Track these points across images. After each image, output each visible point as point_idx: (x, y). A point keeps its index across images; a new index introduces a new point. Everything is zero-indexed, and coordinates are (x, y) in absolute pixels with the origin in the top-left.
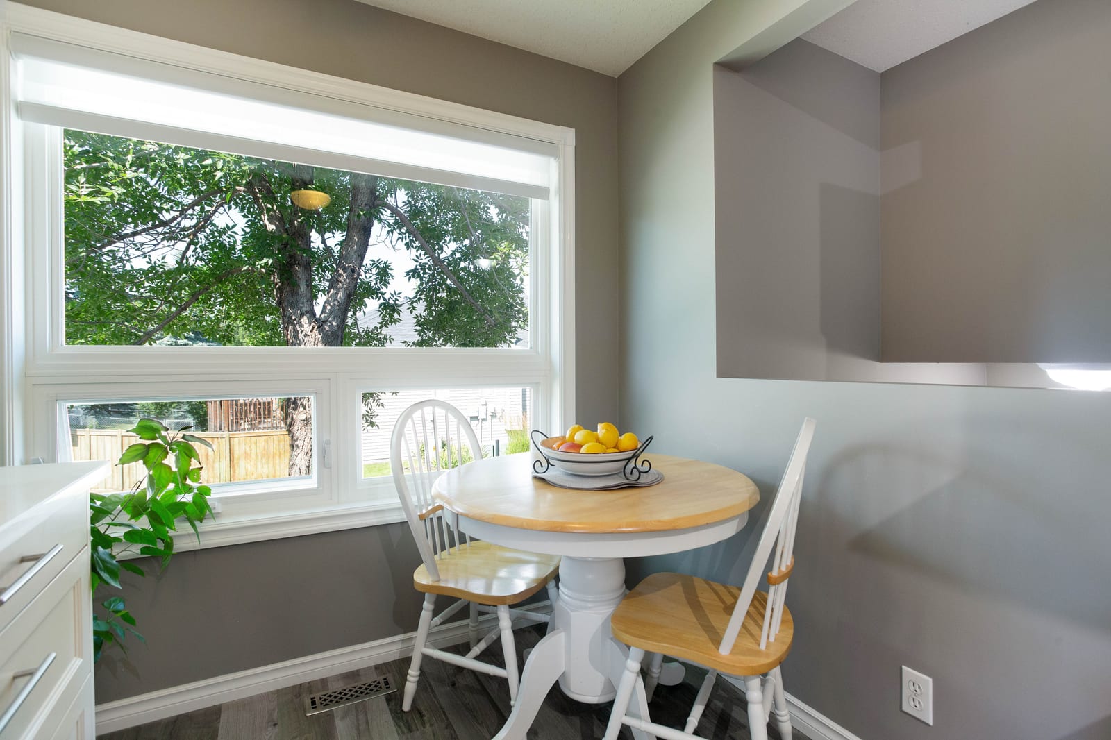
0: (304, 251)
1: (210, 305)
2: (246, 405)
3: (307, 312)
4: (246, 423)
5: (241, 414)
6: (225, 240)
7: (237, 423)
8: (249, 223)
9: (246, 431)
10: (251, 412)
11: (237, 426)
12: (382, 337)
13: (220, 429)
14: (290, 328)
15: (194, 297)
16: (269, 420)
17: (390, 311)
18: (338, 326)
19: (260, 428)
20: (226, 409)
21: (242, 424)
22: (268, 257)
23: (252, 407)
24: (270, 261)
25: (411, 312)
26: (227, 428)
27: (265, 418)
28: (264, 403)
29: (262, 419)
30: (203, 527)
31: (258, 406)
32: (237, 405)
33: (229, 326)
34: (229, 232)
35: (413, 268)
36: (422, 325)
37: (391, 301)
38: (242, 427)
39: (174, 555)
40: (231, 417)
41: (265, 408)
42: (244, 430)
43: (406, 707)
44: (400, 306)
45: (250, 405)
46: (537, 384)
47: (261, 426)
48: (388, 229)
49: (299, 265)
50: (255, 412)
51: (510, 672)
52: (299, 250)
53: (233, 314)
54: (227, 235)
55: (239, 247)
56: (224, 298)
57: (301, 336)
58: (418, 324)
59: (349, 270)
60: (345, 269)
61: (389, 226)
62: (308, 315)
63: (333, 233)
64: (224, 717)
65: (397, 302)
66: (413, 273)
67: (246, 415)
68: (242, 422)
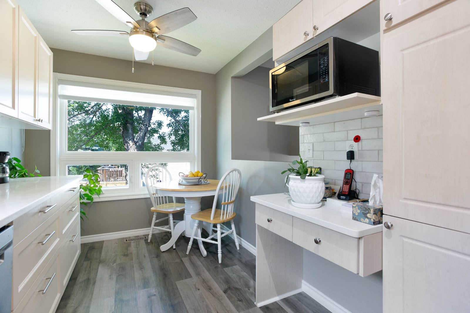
0: (130, 119)
1: (101, 136)
2: (112, 171)
3: (131, 139)
4: (113, 179)
5: (111, 175)
6: (106, 113)
7: (109, 178)
8: (114, 108)
9: (113, 182)
10: (114, 174)
11: (109, 180)
12: (161, 147)
13: (103, 181)
14: (126, 144)
15: (96, 134)
16: (121, 178)
17: (162, 139)
18: (141, 143)
19: (118, 181)
20: (105, 173)
21: (111, 179)
22: (119, 122)
23: (115, 172)
24: (120, 123)
25: (170, 139)
26: (105, 180)
27: (120, 176)
28: (119, 171)
29: (119, 177)
30: (100, 196)
31: (117, 172)
32: (109, 171)
33: (107, 143)
34: (107, 111)
35: (169, 123)
36: (174, 143)
37: (162, 135)
38: (111, 180)
39: (93, 202)
40: (107, 176)
41: (120, 173)
42: (112, 181)
43: (149, 241)
44: (165, 137)
45: (114, 172)
46: (191, 161)
47: (118, 180)
48: (160, 111)
49: (129, 123)
50: (116, 174)
51: (172, 230)
52: (129, 119)
53: (108, 138)
54: (106, 112)
55: (110, 116)
56: (105, 133)
57: (129, 147)
58: (172, 143)
59: (145, 125)
60: (144, 125)
61: (160, 110)
62: (132, 140)
63: (142, 111)
64: (105, 243)
65: (164, 135)
66: (169, 125)
67: (112, 175)
68: (111, 178)
